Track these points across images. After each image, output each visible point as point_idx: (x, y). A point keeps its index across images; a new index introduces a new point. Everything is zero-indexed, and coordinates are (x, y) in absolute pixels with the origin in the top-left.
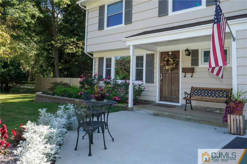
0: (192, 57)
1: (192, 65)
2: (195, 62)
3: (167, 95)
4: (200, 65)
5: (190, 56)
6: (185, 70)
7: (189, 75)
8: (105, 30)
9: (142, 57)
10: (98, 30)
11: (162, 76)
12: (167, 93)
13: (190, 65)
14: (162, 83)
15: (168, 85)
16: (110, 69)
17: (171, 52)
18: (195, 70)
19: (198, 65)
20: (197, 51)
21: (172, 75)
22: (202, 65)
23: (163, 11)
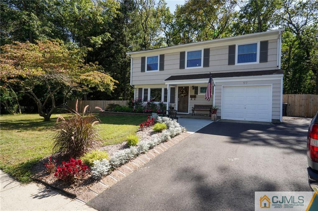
1: (195, 94)
2: (196, 93)
4: (199, 94)
5: (194, 90)
6: (192, 97)
7: (193, 99)
8: (145, 72)
9: (167, 89)
10: (141, 72)
11: (179, 99)
15: (182, 104)
16: (147, 95)
17: (184, 87)
18: (196, 97)
19: (197, 94)
20: (197, 87)
21: (185, 99)
22: (200, 94)
23: (182, 66)
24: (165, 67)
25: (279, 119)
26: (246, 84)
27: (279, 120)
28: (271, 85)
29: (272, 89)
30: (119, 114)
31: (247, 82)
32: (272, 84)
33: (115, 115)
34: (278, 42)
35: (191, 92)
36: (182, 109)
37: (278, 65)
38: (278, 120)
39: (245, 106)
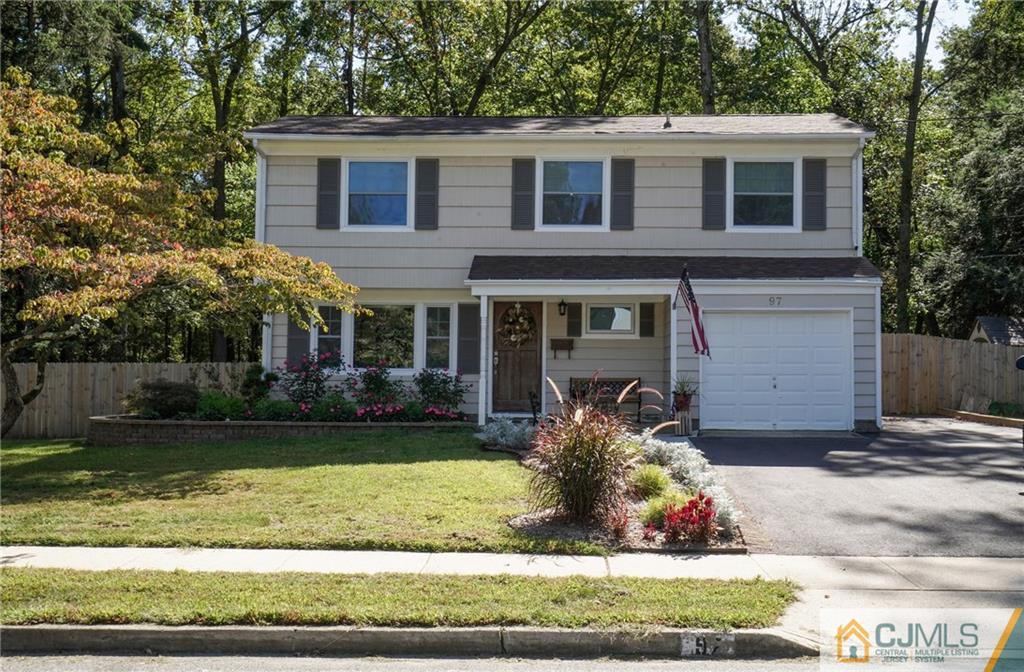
0: (569, 318)
1: (569, 334)
2: (574, 328)
3: (510, 398)
4: (584, 336)
5: (566, 316)
6: (557, 345)
7: (562, 354)
8: (341, 230)
9: (445, 312)
10: (315, 229)
11: (498, 357)
12: (510, 394)
13: (566, 334)
14: (498, 373)
15: (513, 377)
16: (338, 337)
17: (520, 303)
18: (575, 345)
19: (580, 335)
20: (578, 307)
21: (523, 354)
22: (588, 335)
23: (522, 219)
24: (444, 216)
25: (872, 419)
26: (776, 303)
27: (873, 422)
28: (848, 312)
29: (852, 321)
30: (246, 431)
31: (779, 297)
32: (852, 309)
33: (221, 436)
34: (854, 167)
35: (551, 328)
36: (513, 398)
37: (855, 245)
38: (870, 422)
39: (774, 379)
